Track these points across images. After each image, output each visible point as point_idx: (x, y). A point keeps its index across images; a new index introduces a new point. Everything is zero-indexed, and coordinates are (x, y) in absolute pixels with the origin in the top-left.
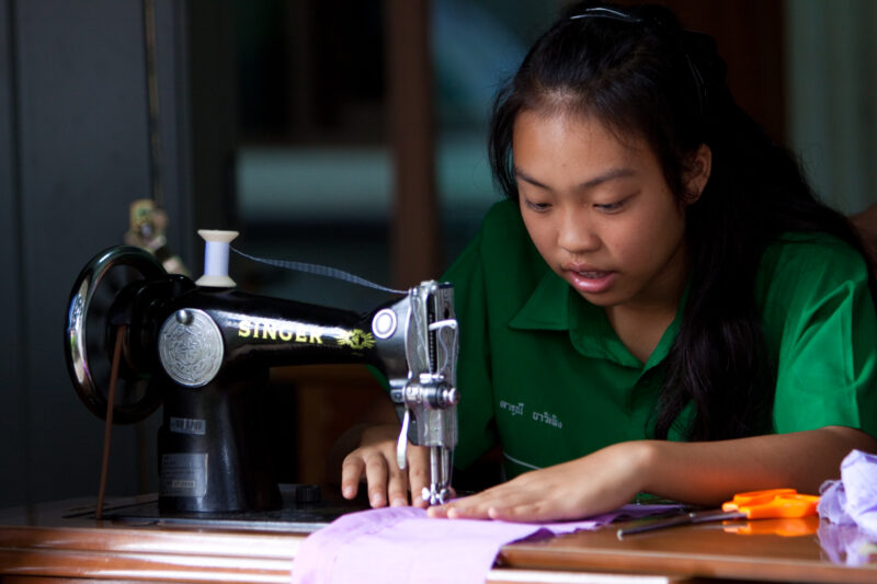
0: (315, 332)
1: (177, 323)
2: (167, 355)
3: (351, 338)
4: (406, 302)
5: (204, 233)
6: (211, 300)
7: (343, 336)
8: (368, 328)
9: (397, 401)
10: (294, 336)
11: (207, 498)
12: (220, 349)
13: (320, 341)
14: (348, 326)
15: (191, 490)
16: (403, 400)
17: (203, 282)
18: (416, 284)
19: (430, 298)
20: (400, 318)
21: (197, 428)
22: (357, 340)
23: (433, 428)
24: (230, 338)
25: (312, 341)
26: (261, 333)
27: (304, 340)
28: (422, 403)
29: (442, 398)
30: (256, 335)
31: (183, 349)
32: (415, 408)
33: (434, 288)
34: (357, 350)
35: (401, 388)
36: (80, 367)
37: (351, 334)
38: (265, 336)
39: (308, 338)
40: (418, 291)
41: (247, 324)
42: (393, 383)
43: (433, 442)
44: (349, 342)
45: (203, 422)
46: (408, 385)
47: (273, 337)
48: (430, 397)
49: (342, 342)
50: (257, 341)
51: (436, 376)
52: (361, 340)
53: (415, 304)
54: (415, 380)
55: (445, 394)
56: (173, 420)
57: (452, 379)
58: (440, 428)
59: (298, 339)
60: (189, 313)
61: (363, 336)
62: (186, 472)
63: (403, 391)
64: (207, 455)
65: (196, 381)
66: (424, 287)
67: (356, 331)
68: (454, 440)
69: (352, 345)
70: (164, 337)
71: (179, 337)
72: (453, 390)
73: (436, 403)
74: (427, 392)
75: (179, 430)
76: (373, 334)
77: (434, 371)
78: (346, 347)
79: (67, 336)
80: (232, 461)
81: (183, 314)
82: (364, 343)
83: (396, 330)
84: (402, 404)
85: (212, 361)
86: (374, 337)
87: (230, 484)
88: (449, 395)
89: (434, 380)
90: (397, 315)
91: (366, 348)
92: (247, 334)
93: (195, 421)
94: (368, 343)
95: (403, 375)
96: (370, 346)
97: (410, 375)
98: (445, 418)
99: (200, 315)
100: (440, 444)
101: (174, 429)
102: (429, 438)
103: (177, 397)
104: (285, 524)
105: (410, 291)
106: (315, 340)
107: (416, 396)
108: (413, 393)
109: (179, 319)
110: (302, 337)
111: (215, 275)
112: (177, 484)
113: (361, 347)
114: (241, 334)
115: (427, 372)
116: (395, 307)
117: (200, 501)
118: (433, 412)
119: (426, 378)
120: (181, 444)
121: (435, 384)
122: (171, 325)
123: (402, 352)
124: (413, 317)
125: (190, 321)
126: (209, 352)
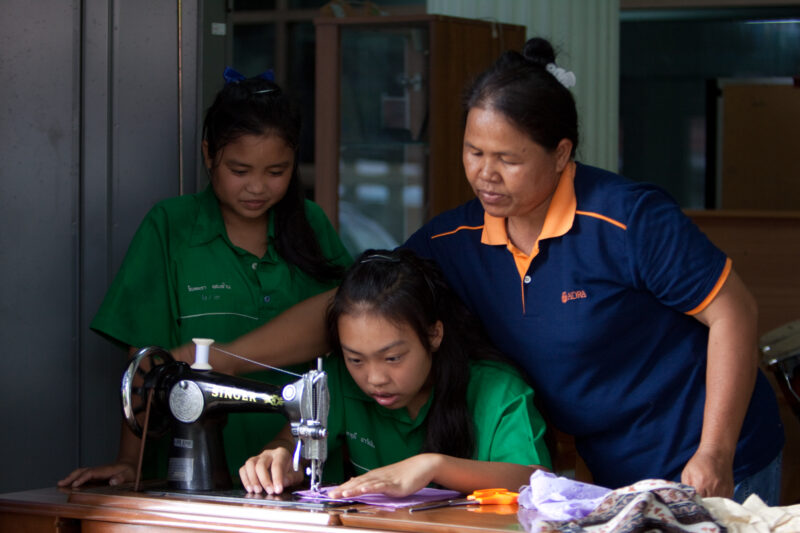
0: (250, 396)
1: (179, 388)
2: (173, 405)
3: (271, 399)
4: (301, 382)
5: (195, 340)
6: (198, 376)
7: (267, 398)
8: (280, 395)
10: (241, 397)
11: (193, 482)
12: (201, 403)
13: (255, 401)
14: (270, 393)
15: (184, 477)
16: (298, 434)
17: (194, 367)
18: (307, 371)
20: (297, 390)
21: (188, 444)
22: (274, 401)
23: (314, 449)
24: (208, 397)
25: (251, 400)
26: (224, 395)
27: (247, 400)
28: (308, 437)
29: (318, 434)
30: (221, 396)
31: (182, 402)
32: (304, 439)
34: (275, 406)
35: (297, 427)
36: (127, 410)
37: (271, 397)
38: (226, 397)
40: (308, 376)
41: (217, 390)
42: (293, 425)
43: (313, 457)
44: (270, 402)
45: (191, 442)
46: (301, 426)
47: (230, 397)
48: (312, 433)
49: (267, 402)
50: (222, 399)
51: (316, 422)
52: (277, 401)
53: (305, 383)
54: (305, 424)
55: (320, 432)
56: (176, 440)
57: (325, 423)
58: (317, 450)
59: (243, 399)
60: (186, 383)
61: (278, 399)
62: (182, 468)
63: (298, 429)
64: (193, 459)
65: (188, 419)
66: (311, 374)
67: (274, 396)
68: (325, 457)
69: (272, 403)
70: (172, 395)
71: (180, 395)
73: (315, 437)
74: (311, 431)
75: (178, 445)
77: (315, 419)
78: (269, 404)
79: (121, 393)
80: (207, 464)
81: (183, 383)
82: (278, 403)
83: (295, 396)
84: (297, 436)
85: (197, 409)
86: (284, 399)
87: (205, 475)
88: (322, 432)
89: (314, 424)
90: (296, 388)
91: (279, 405)
92: (216, 395)
93: (187, 441)
94: (280, 403)
95: (298, 420)
97: (302, 421)
98: (320, 444)
99: (191, 384)
100: (317, 458)
101: (176, 444)
102: (311, 455)
103: (177, 428)
105: (304, 375)
106: (253, 399)
107: (305, 432)
108: (303, 430)
109: (181, 386)
110: (245, 398)
111: (201, 362)
112: (176, 474)
113: (277, 405)
114: (213, 395)
115: (310, 419)
116: (295, 384)
117: (189, 484)
118: (313, 441)
119: (310, 423)
120: (180, 453)
121: (315, 426)
122: (176, 389)
123: (298, 408)
124: (305, 389)
125: (186, 387)
126: (196, 404)
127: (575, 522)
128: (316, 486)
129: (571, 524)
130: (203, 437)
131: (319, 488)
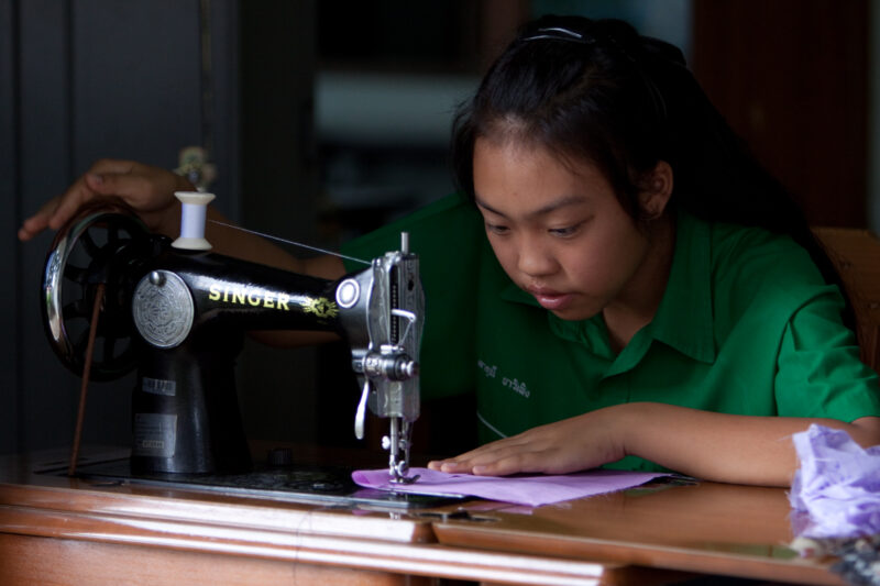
0: (283, 299)
1: (149, 285)
2: (140, 316)
3: (316, 306)
4: (370, 272)
5: (180, 195)
6: (188, 263)
7: (309, 303)
8: (332, 297)
9: (358, 370)
10: (262, 302)
11: (178, 455)
12: (190, 311)
13: (286, 308)
14: (314, 295)
15: (160, 451)
16: (363, 370)
17: (179, 244)
18: (381, 254)
19: (394, 268)
20: (363, 288)
21: (169, 389)
22: (322, 308)
23: (393, 399)
24: (201, 299)
25: (279, 307)
26: (230, 297)
27: (272, 306)
28: (381, 375)
29: (400, 370)
30: (226, 299)
31: (156, 311)
32: (375, 379)
33: (398, 259)
34: (322, 318)
35: (360, 358)
36: (55, 325)
37: (316, 302)
38: (234, 301)
39: (276, 303)
40: (382, 262)
41: (217, 287)
42: (356, 353)
43: (393, 413)
44: (315, 310)
45: (174, 384)
46: (368, 356)
47: (242, 302)
48: (388, 369)
49: (308, 310)
50: (228, 308)
51: (395, 348)
52: (326, 308)
53: (377, 275)
54: (376, 351)
55: (403, 366)
56: (146, 380)
57: (415, 350)
58: (400, 399)
59: (266, 305)
60: (161, 275)
61: (328, 305)
62: (157, 433)
63: (363, 361)
64: (176, 417)
65: (167, 342)
66: (388, 258)
67: (321, 299)
68: (415, 412)
69: (317, 313)
70: (138, 297)
71: (152, 298)
72: (411, 363)
73: (395, 375)
74: (385, 364)
75: (150, 390)
76: (337, 303)
77: (395, 342)
78: (312, 314)
79: (43, 292)
80: (202, 424)
81: (156, 275)
82: (329, 312)
83: (358, 300)
84: (362, 374)
85: (183, 324)
86: (338, 306)
87: (200, 447)
88: (407, 367)
89: (394, 351)
90: (360, 285)
91: (330, 316)
92: (217, 298)
93: (166, 382)
94: (332, 312)
95: (365, 346)
96: (333, 315)
97: (371, 346)
98: (406, 393)
99: (172, 277)
100: (400, 415)
101: (146, 389)
102: (389, 409)
103: (151, 359)
104: (243, 490)
105: (373, 262)
106: (282, 306)
107: (376, 367)
108: (373, 363)
109: (152, 281)
110: (269, 303)
111: (191, 237)
112: (147, 444)
113: (325, 316)
114: (211, 297)
115: (386, 343)
116: (359, 277)
117: (170, 461)
118: (393, 384)
119: (386, 349)
120: (154, 404)
121: (394, 356)
122: (144, 286)
123: (365, 324)
124: (375, 288)
125: (162, 282)
126: (180, 314)
127: (868, 539)
128: (398, 468)
129: (860, 545)
130: (195, 375)
131: (405, 469)
